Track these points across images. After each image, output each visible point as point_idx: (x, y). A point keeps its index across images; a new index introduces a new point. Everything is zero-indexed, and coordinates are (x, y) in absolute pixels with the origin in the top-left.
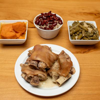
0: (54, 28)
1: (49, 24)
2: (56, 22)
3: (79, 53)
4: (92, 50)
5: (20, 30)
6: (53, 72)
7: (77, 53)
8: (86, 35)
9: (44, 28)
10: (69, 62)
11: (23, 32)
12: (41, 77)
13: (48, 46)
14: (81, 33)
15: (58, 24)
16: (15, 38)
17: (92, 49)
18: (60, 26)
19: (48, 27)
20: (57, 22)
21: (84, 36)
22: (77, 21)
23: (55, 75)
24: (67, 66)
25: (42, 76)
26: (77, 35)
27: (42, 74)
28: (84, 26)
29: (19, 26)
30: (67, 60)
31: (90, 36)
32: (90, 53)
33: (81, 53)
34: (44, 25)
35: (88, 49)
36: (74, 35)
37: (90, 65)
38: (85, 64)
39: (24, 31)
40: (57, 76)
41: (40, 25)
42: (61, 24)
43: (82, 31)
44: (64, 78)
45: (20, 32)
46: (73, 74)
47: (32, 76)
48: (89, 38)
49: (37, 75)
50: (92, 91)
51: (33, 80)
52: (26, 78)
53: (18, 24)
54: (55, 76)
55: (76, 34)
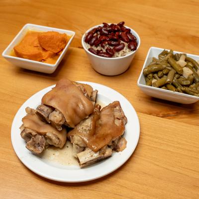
0: (116, 54)
1: (108, 46)
2: (122, 43)
3: (154, 115)
4: (184, 116)
5: (50, 47)
6: (75, 136)
7: (150, 114)
8: (174, 80)
9: (98, 50)
10: (118, 125)
11: (56, 52)
12: (51, 139)
13: (93, 87)
14: (167, 74)
15: (126, 49)
16: (39, 59)
17: (185, 114)
18: (129, 53)
19: (104, 51)
20: (124, 44)
21: (170, 82)
22: (169, 51)
23: (79, 143)
24: (109, 132)
25: (54, 138)
26: (157, 77)
27: (54, 135)
28: (177, 62)
29: (50, 38)
30: (114, 122)
31: (183, 86)
32: (176, 119)
33: (157, 115)
34: (98, 45)
35: (175, 112)
36: (151, 75)
37: (165, 143)
38: (155, 140)
39: (59, 50)
40: (82, 145)
41: (91, 45)
42: (132, 50)
43: (170, 70)
44: (93, 153)
45: (51, 50)
46: (118, 151)
47: (34, 133)
48: (179, 89)
49: (44, 135)
50: (144, 196)
51: (34, 141)
52: (24, 134)
53: (50, 35)
54: (77, 145)
55: (155, 75)
